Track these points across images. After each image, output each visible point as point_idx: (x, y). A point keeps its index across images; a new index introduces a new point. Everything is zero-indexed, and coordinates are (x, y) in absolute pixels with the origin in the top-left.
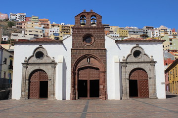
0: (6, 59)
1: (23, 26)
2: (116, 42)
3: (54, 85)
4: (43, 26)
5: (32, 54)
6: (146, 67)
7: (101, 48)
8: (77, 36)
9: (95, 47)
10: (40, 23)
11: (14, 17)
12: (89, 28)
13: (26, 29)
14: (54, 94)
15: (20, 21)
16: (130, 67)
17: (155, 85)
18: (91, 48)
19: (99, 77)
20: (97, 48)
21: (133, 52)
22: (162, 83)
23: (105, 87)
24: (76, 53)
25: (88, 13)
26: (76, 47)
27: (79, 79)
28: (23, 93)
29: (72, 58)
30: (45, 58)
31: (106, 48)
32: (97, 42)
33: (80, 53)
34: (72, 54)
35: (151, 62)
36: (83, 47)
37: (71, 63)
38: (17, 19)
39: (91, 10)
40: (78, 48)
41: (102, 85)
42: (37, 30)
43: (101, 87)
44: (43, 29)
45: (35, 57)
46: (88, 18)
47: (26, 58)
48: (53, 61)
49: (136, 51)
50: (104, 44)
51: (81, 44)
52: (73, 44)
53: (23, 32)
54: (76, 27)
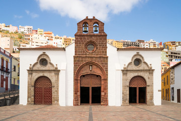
0: (15, 67)
1: (30, 38)
2: (118, 50)
3: (57, 91)
4: (47, 38)
5: (36, 61)
6: (145, 75)
7: (103, 56)
8: (80, 43)
9: (97, 55)
10: (45, 35)
11: (22, 30)
12: (91, 36)
13: (33, 41)
14: (58, 100)
15: (27, 33)
16: (131, 75)
17: (152, 92)
18: (93, 56)
19: (101, 84)
20: (99, 56)
21: (134, 60)
22: (159, 91)
23: (106, 94)
24: (79, 61)
25: (91, 20)
26: (79, 54)
27: (82, 86)
28: (29, 99)
29: (75, 66)
30: (49, 65)
31: (108, 55)
32: (99, 49)
33: (82, 61)
34: (74, 61)
35: (149, 70)
36: (85, 55)
37: (74, 70)
38: (25, 32)
39: (94, 17)
40: (81, 56)
41: (103, 92)
42: (42, 42)
43: (103, 94)
44: (48, 41)
45: (39, 64)
46: (91, 25)
47: (31, 65)
48: (56, 68)
49: (137, 59)
50: (106, 52)
51: (84, 51)
52: (75, 52)
53: (30, 43)
54: (79, 34)
